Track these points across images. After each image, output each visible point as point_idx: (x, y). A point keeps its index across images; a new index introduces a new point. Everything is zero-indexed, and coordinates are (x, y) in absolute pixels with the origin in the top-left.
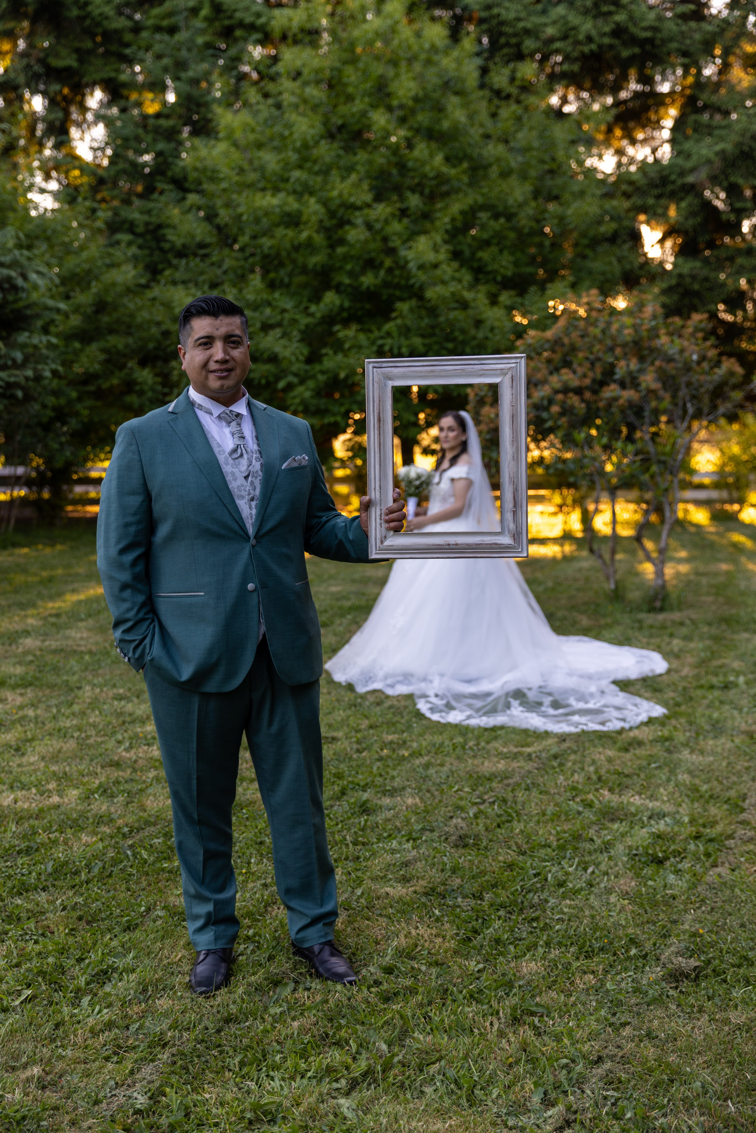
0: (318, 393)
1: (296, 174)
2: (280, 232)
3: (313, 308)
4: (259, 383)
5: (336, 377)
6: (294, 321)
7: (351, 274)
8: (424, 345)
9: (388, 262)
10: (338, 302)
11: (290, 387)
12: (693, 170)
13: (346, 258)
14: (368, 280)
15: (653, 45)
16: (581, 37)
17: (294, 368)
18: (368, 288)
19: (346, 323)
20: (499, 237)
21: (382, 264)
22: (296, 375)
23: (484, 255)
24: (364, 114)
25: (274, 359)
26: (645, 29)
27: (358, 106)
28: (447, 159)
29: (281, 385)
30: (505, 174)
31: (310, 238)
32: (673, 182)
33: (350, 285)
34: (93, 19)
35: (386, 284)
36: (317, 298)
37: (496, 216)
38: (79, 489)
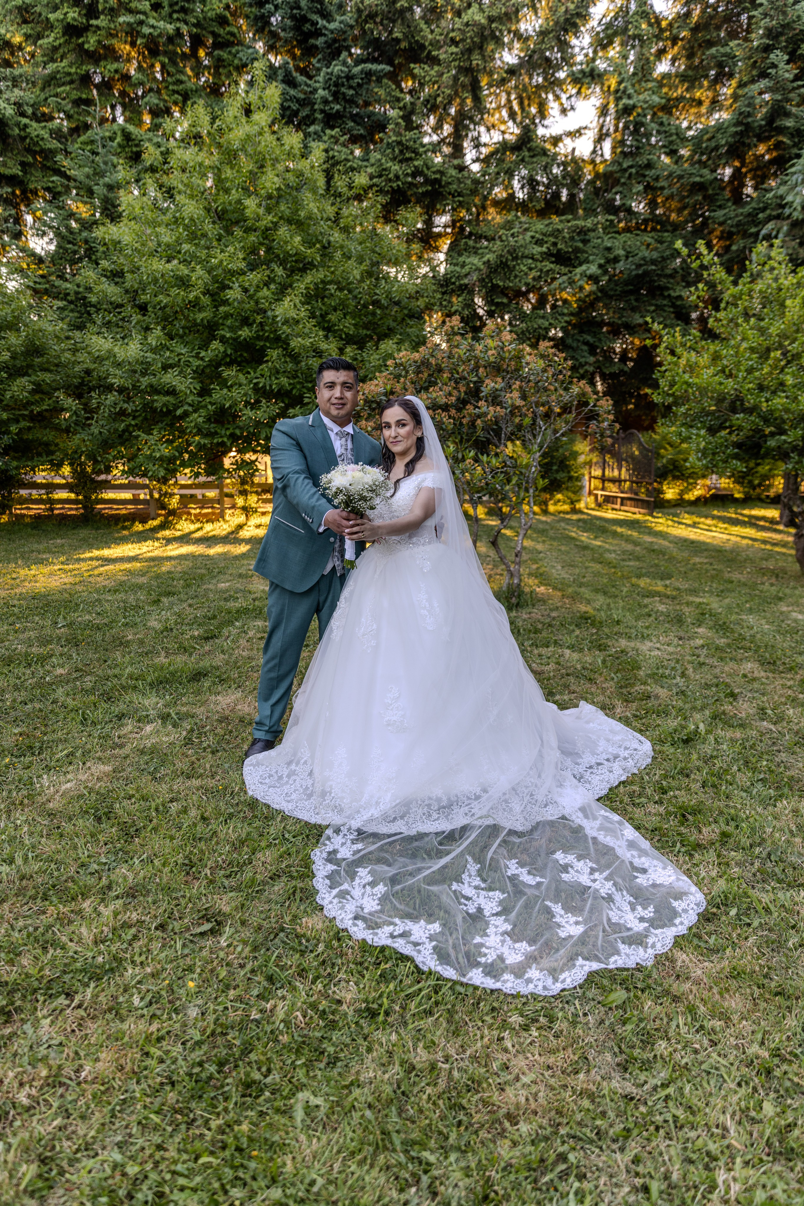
0: (208, 420)
1: (186, 247)
2: (174, 291)
3: (203, 354)
4: (161, 410)
5: (222, 408)
6: (188, 364)
7: (232, 329)
8: (290, 384)
9: (259, 319)
10: (222, 349)
11: (186, 414)
12: (466, 275)
13: (227, 316)
14: (245, 333)
15: (440, 186)
16: (391, 176)
17: (189, 400)
18: (245, 339)
19: (229, 365)
20: (343, 305)
21: (254, 321)
22: (190, 405)
23: (333, 317)
24: (239, 202)
25: (172, 392)
26: (434, 173)
27: (235, 195)
28: (304, 242)
29: (179, 412)
30: (347, 257)
31: (197, 298)
32: (454, 283)
33: (231, 338)
34: (32, 139)
35: (258, 338)
36: (205, 346)
37: (341, 289)
38: (24, 492)
